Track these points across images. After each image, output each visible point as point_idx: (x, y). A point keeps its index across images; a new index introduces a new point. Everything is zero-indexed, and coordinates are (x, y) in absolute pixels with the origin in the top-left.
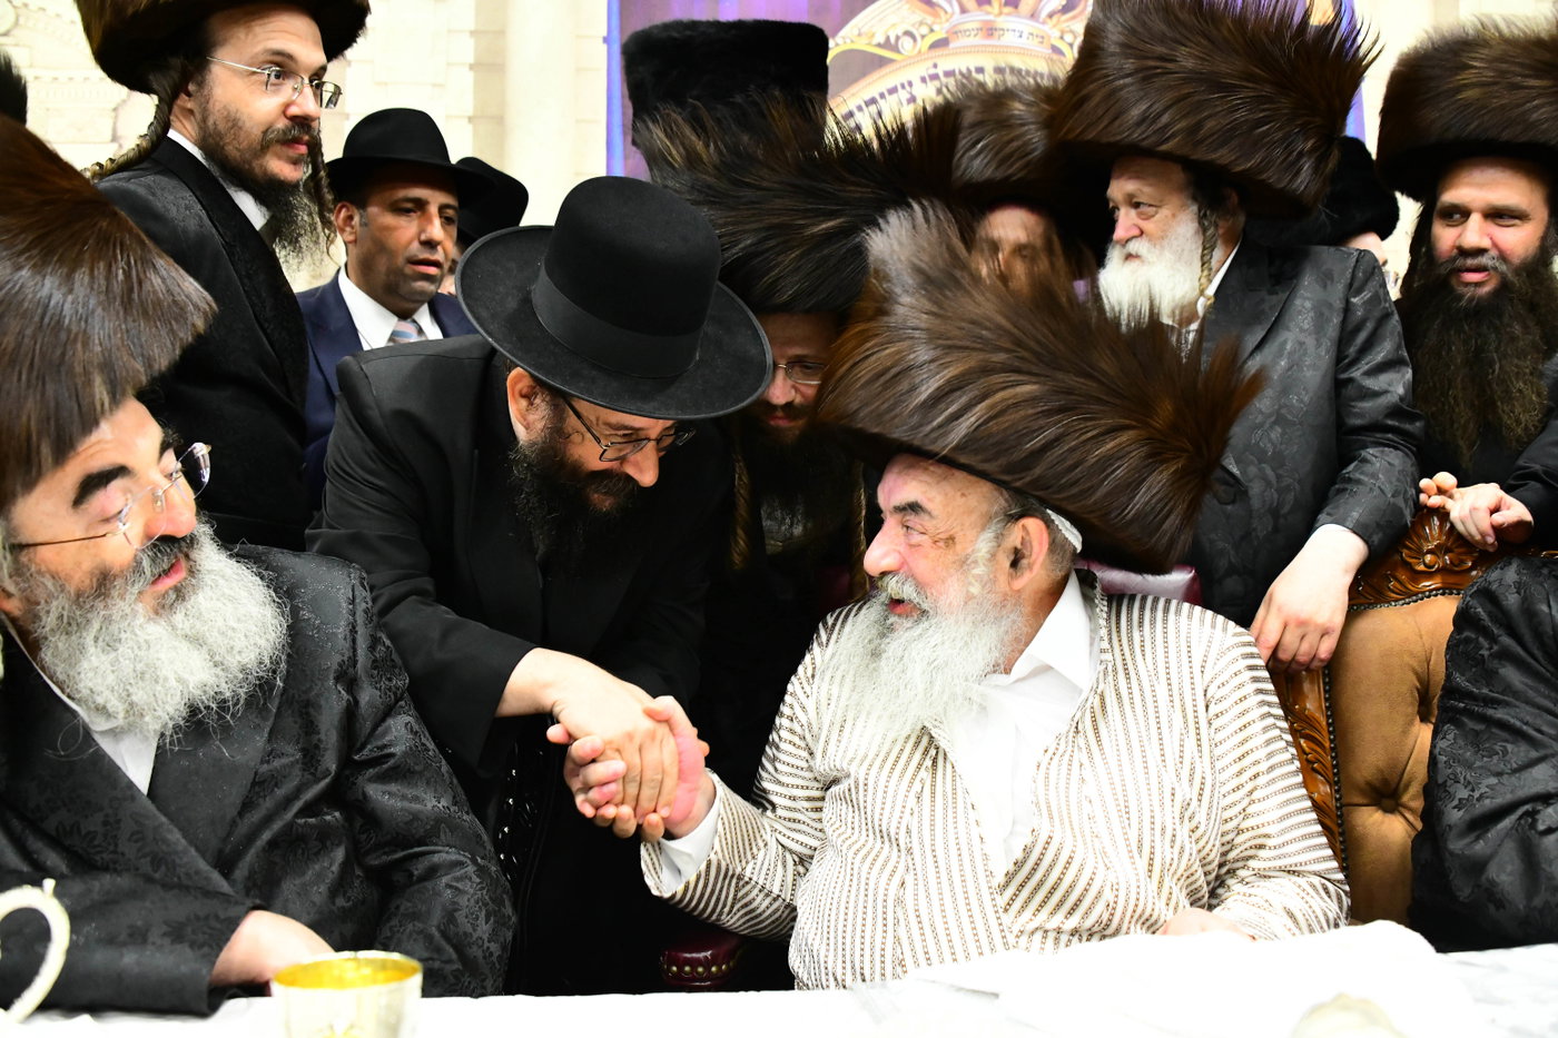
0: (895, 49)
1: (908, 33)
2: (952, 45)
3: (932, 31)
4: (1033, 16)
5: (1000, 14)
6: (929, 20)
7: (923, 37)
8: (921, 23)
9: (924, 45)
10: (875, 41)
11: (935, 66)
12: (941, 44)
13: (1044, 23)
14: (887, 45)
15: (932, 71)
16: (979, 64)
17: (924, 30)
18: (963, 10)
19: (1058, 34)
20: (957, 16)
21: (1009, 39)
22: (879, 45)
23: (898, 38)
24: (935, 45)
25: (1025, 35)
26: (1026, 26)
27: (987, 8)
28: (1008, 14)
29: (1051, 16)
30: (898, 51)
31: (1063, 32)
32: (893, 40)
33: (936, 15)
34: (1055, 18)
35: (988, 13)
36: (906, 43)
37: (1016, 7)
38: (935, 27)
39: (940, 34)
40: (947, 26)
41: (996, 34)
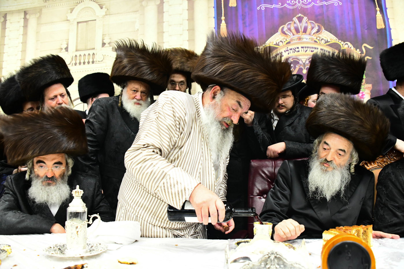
0: (278, 45)
1: (281, 41)
2: (291, 43)
3: (286, 40)
4: (310, 34)
5: (302, 35)
6: (286, 38)
7: (284, 42)
8: (284, 39)
9: (285, 43)
10: (274, 44)
11: (288, 48)
12: (289, 43)
13: (312, 36)
14: (276, 44)
15: (287, 49)
16: (298, 47)
17: (285, 40)
18: (293, 35)
19: (316, 38)
20: (292, 36)
21: (304, 40)
22: (275, 45)
23: (279, 43)
24: (287, 43)
25: (308, 39)
26: (308, 37)
27: (299, 34)
28: (304, 35)
29: (314, 34)
30: (279, 46)
31: (317, 37)
32: (278, 43)
33: (287, 37)
34: (315, 34)
35: (299, 35)
36: (281, 43)
37: (306, 33)
38: (287, 39)
39: (288, 41)
40: (290, 39)
41: (301, 39)
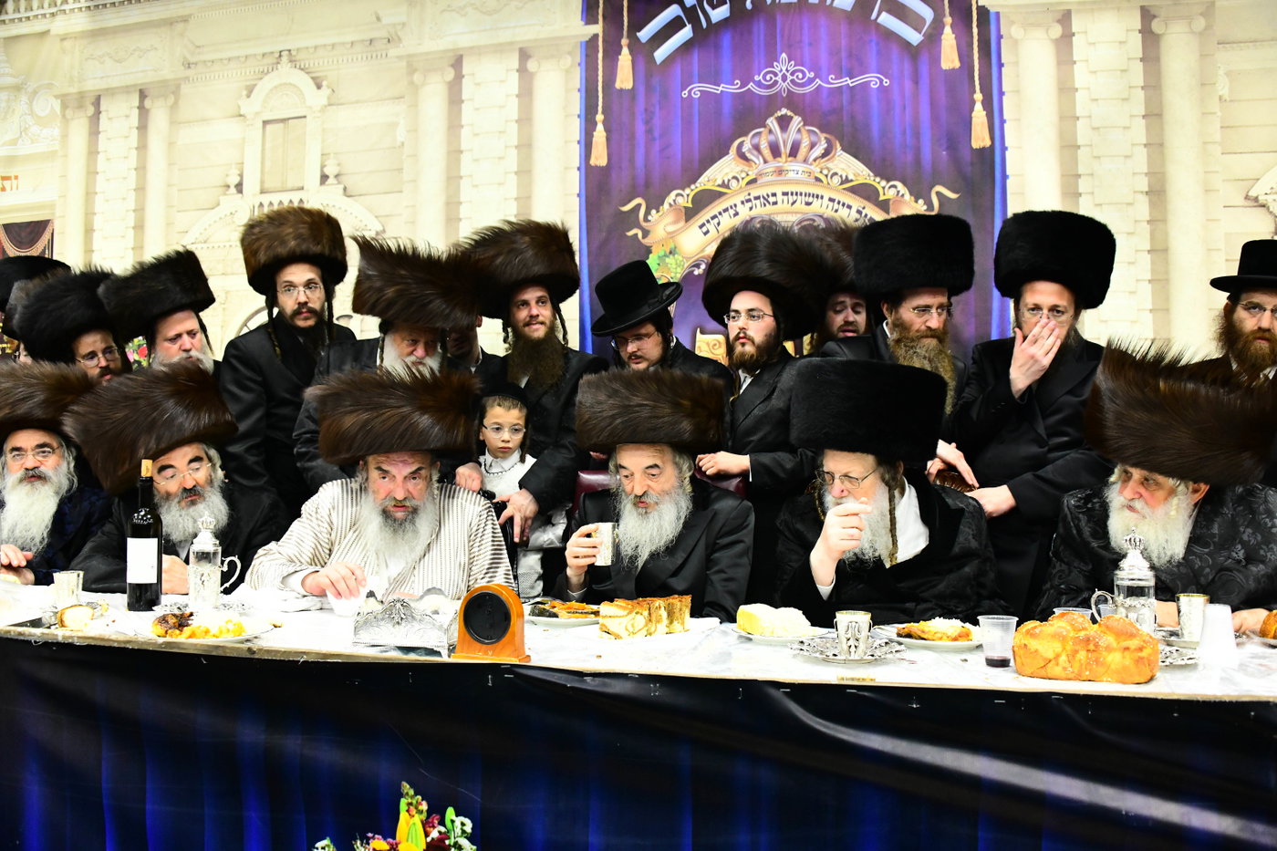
0: (727, 187)
1: (735, 178)
2: (759, 182)
3: (748, 175)
4: (805, 161)
5: (786, 162)
6: (746, 169)
7: (743, 179)
8: (742, 171)
9: (743, 183)
10: (717, 184)
11: (749, 194)
12: (753, 181)
13: (811, 164)
14: (724, 185)
15: (748, 197)
16: (774, 192)
17: (744, 175)
18: (765, 162)
19: (819, 170)
20: (762, 165)
21: (791, 175)
22: (719, 186)
23: (729, 181)
24: (749, 183)
25: (800, 173)
26: (800, 167)
27: (779, 159)
28: (791, 161)
29: (815, 160)
30: (729, 188)
31: (822, 169)
32: (726, 182)
33: (750, 166)
34: (817, 161)
35: (779, 162)
36: (734, 183)
37: (795, 157)
38: (750, 173)
39: (752, 176)
40: (756, 171)
41: (783, 173)
